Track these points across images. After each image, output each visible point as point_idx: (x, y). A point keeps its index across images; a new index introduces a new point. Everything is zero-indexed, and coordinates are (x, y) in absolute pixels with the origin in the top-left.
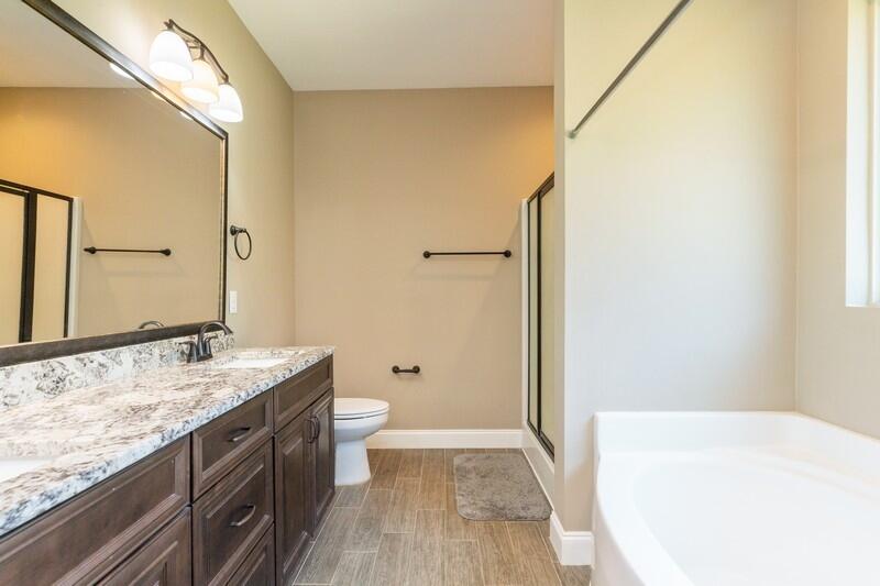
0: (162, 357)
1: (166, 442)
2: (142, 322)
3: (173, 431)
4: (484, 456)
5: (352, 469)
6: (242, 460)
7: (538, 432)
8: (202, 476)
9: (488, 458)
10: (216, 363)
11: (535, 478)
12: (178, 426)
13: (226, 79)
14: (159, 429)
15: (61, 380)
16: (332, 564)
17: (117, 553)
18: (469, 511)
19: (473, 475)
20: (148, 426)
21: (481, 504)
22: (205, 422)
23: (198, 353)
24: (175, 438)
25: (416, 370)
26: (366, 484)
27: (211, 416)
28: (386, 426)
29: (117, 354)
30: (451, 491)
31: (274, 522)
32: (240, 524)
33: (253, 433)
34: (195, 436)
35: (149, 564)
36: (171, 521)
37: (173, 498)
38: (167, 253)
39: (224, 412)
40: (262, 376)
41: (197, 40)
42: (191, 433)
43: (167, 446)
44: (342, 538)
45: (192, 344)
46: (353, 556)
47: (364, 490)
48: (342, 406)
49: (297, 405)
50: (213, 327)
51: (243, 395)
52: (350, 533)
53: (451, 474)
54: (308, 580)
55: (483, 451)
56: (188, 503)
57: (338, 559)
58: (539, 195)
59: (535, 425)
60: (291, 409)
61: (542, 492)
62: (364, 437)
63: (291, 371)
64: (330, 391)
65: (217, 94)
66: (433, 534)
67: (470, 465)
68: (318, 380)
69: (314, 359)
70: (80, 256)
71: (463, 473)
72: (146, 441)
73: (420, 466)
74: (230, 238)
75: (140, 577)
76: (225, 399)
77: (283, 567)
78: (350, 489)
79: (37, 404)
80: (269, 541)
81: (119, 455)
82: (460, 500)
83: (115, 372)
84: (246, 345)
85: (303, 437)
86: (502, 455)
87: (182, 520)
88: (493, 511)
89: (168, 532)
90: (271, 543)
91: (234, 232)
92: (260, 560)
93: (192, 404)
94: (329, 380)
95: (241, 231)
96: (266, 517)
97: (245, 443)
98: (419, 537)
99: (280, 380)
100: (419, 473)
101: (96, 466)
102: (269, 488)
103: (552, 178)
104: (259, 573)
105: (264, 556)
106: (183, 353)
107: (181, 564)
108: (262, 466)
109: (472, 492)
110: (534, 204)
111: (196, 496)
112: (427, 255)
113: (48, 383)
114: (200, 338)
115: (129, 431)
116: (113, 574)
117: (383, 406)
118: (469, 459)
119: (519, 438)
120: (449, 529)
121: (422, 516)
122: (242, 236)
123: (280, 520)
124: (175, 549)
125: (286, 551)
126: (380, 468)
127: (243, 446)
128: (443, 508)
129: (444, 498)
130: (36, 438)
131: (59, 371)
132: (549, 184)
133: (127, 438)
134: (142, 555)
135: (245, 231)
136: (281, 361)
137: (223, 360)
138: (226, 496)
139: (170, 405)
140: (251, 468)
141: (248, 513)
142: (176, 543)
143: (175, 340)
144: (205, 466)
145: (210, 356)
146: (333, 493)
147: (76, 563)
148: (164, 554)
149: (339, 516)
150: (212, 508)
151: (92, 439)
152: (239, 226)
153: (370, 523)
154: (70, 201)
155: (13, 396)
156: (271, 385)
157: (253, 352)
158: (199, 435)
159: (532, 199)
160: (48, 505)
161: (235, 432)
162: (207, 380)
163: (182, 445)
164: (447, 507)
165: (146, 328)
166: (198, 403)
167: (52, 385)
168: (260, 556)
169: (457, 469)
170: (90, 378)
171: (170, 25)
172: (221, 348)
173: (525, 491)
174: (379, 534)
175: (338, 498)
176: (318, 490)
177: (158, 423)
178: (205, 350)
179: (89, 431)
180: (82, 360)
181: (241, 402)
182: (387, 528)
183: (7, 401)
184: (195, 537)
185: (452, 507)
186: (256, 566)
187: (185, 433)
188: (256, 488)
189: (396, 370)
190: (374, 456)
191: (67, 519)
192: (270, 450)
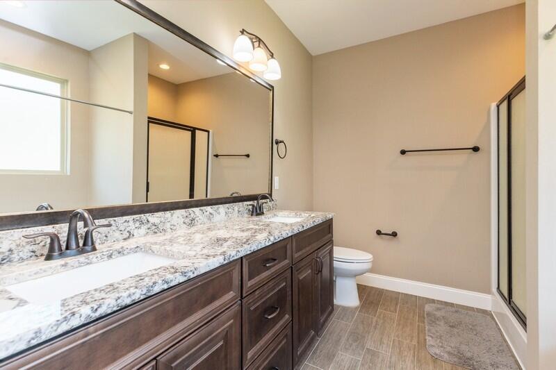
0: (239, 212)
1: (226, 262)
2: (231, 193)
3: (230, 255)
4: (454, 309)
5: (346, 296)
6: (271, 279)
7: (509, 300)
8: (249, 284)
9: (456, 312)
10: (266, 218)
11: (506, 341)
12: (233, 253)
13: (272, 56)
14: (224, 253)
15: (193, 220)
16: (330, 357)
17: (201, 319)
18: (438, 352)
19: (442, 323)
20: (221, 250)
21: (449, 349)
22: (249, 252)
23: (256, 212)
24: (231, 260)
25: (394, 234)
26: (356, 308)
27: (252, 249)
28: (371, 271)
29: (218, 209)
30: (421, 331)
31: (292, 320)
32: (269, 317)
33: (279, 263)
34: (244, 260)
35: (217, 330)
36: (230, 307)
37: (231, 294)
38: (248, 156)
39: (260, 248)
40: (285, 228)
41: (257, 37)
42: (242, 258)
43: (227, 264)
44: (338, 342)
45: (253, 206)
46: (345, 357)
47: (354, 313)
48: (339, 252)
49: (308, 249)
50: (264, 197)
51: (272, 239)
52: (343, 340)
53: (422, 318)
54: (314, 363)
55: (452, 305)
56: (240, 298)
57: (334, 356)
58: (509, 98)
59: (506, 294)
60: (304, 251)
61: (513, 356)
62: (355, 276)
63: (303, 227)
64: (331, 242)
65: (267, 65)
66: (405, 361)
67: (438, 314)
68: (322, 234)
69: (319, 220)
70: (212, 158)
71: (434, 320)
72: (215, 259)
73: (397, 304)
74: (275, 146)
75: (213, 335)
76: (262, 240)
77: (297, 351)
78: (345, 309)
79: (182, 231)
80: (288, 331)
81: (201, 265)
82: (430, 341)
83: (217, 218)
84: (283, 208)
85: (312, 269)
86: (470, 313)
87: (236, 308)
88: (460, 358)
89: (228, 313)
90: (290, 333)
91: (277, 143)
92: (283, 343)
93: (245, 240)
94: (330, 235)
95: (281, 142)
96: (287, 316)
97: (275, 268)
98: (393, 359)
99: (296, 231)
100: (396, 310)
101: (190, 269)
102: (289, 298)
103: (523, 82)
104: (283, 350)
105: (285, 340)
106: (249, 210)
107: (235, 333)
108: (284, 284)
109: (441, 337)
110: (504, 106)
111: (244, 295)
112: (403, 152)
113: (188, 221)
114: (258, 203)
115: (211, 252)
116: (198, 331)
117: (369, 257)
118: (438, 309)
119: (489, 301)
120: (419, 361)
121: (397, 343)
122: (281, 145)
123: (296, 320)
124: (232, 324)
125: (300, 340)
126: (366, 300)
127: (273, 270)
128: (415, 342)
129: (415, 334)
130: (176, 248)
131: (192, 215)
132: (521, 86)
133: (208, 256)
134: (214, 324)
135: (283, 142)
136: (299, 220)
137: (269, 216)
138: (262, 298)
139: (234, 240)
140: (278, 284)
141: (275, 311)
142: (232, 321)
143: (245, 203)
144: (250, 279)
145: (263, 213)
146: (333, 310)
147: (181, 320)
148: (226, 325)
149: (337, 327)
150: (254, 304)
151: (194, 253)
152: (280, 139)
153: (358, 338)
154: (208, 132)
155: (174, 226)
156: (290, 235)
157: (286, 213)
158: (247, 260)
159: (502, 102)
160: (166, 286)
161: (268, 260)
162: (257, 227)
163: (236, 265)
164: (418, 343)
165: (234, 195)
166: (247, 240)
167: (190, 222)
168: (283, 339)
169: (427, 314)
170: (206, 220)
171: (243, 32)
172: (270, 209)
173: (495, 350)
174: (363, 347)
175: (336, 314)
176: (321, 306)
177: (224, 250)
178: (260, 210)
179: (194, 249)
180: (202, 210)
181: (270, 243)
182: (369, 344)
183: (172, 227)
184: (243, 320)
185: (422, 344)
186: (280, 346)
187: (237, 257)
188: (281, 297)
189: (379, 233)
190: (362, 289)
191: (175, 296)
192: (289, 275)
